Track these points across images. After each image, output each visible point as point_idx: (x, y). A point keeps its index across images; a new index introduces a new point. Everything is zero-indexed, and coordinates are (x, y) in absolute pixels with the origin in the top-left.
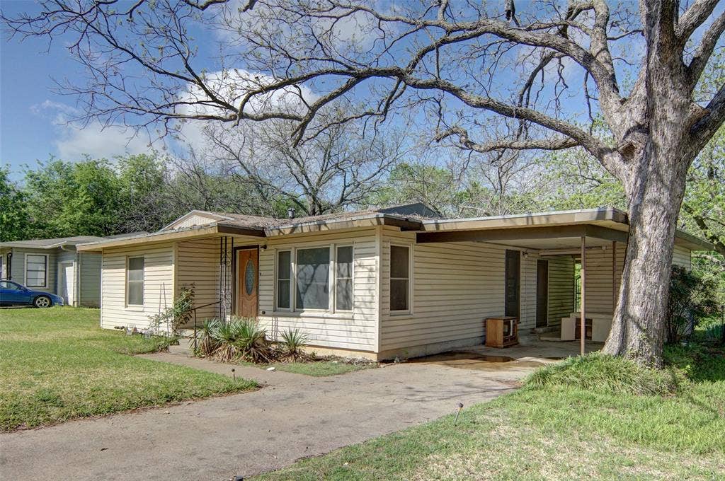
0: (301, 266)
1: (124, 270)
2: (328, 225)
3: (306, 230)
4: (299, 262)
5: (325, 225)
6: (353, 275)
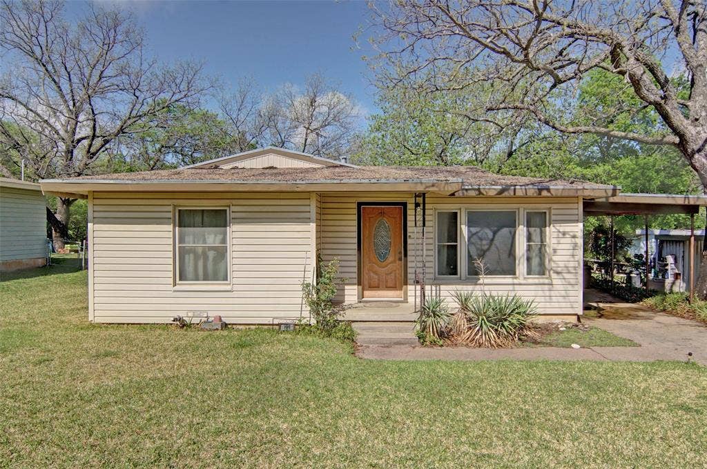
0: (474, 230)
1: (170, 227)
2: (552, 191)
3: (520, 193)
4: (470, 224)
5: (548, 190)
6: (547, 240)
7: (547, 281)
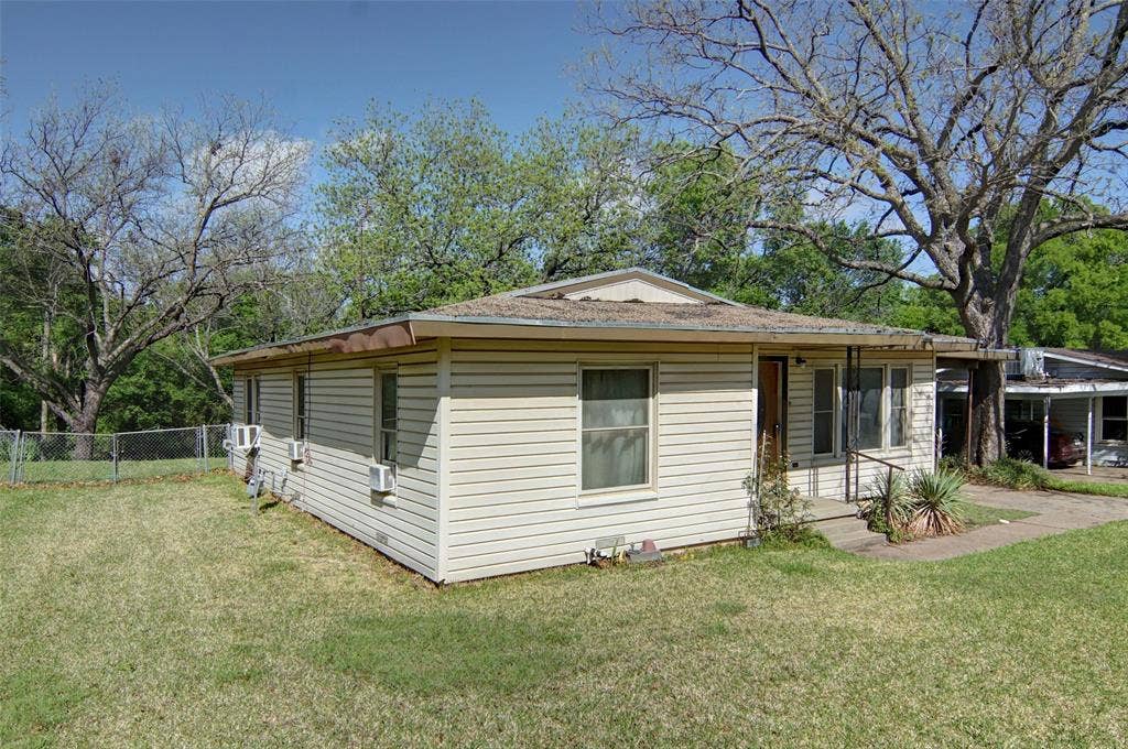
6: (907, 403)
7: (907, 453)
